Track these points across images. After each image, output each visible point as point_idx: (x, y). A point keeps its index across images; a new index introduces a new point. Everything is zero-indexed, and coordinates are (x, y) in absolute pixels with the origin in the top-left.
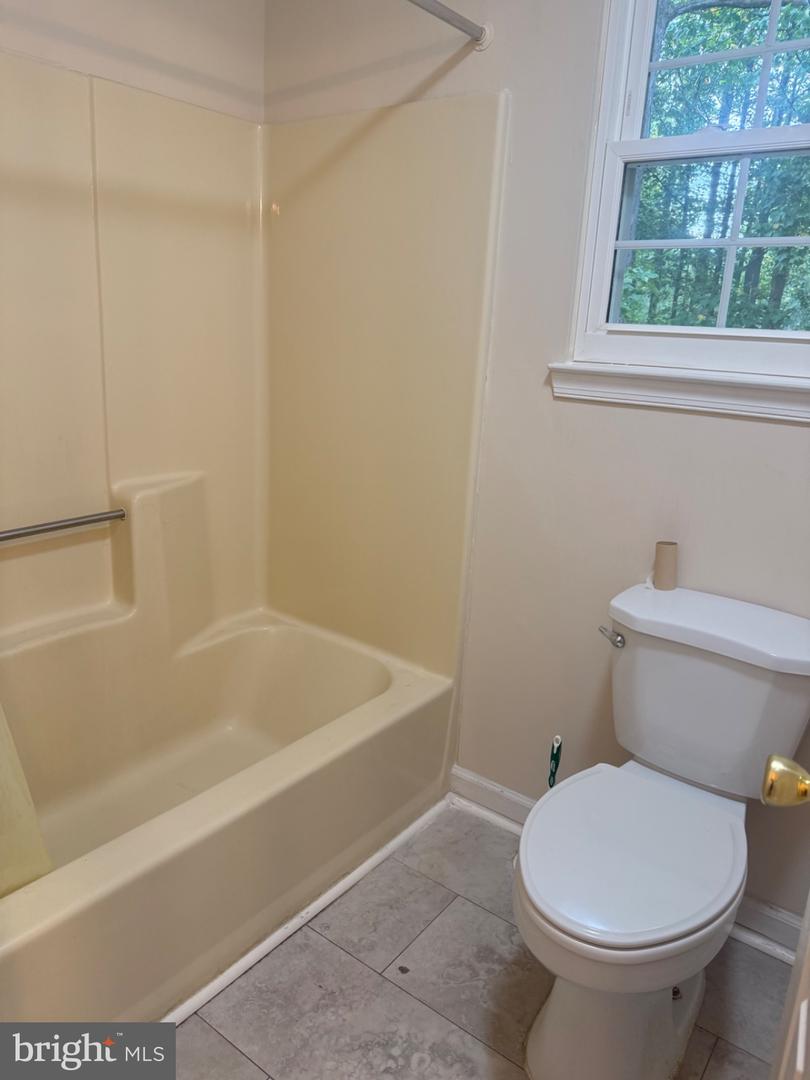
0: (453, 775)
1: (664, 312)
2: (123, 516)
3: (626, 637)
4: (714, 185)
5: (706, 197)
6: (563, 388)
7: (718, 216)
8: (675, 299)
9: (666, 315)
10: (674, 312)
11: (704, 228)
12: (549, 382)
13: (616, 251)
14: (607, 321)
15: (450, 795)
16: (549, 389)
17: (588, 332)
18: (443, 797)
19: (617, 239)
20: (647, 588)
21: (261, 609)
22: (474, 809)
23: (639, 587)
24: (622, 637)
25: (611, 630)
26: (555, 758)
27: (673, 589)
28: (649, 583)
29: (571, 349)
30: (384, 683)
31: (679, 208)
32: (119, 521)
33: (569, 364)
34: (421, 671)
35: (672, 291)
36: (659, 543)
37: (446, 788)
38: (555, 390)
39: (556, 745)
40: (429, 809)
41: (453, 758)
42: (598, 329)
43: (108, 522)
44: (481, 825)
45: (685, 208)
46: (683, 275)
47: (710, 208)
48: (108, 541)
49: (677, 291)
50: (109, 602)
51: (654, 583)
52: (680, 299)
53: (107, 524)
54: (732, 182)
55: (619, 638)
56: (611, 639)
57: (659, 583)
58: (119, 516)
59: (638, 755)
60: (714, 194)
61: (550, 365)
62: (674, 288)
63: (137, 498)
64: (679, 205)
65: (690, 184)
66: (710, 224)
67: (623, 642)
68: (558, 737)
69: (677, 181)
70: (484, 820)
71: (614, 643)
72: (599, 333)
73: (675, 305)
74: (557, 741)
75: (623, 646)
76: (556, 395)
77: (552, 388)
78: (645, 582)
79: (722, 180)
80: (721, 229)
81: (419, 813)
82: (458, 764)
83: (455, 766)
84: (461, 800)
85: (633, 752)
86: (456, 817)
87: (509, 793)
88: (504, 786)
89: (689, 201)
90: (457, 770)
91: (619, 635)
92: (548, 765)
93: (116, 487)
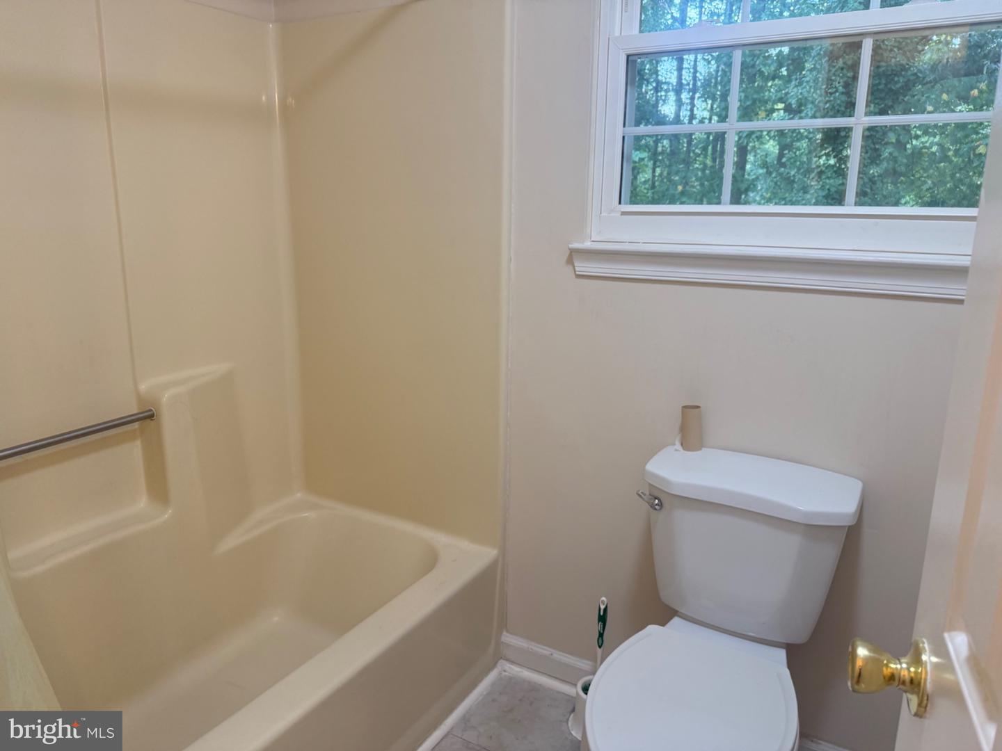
0: (502, 642)
1: (645, 182)
2: (152, 416)
3: (663, 502)
4: (680, 69)
5: (674, 80)
6: (583, 267)
7: (685, 96)
8: (654, 171)
9: (647, 186)
10: (653, 183)
11: (674, 107)
12: (570, 261)
13: (624, 137)
14: (620, 203)
15: (502, 662)
16: (571, 268)
17: (602, 215)
18: (495, 665)
19: (624, 126)
20: (676, 450)
21: (299, 495)
22: (527, 674)
23: (670, 449)
24: (659, 500)
25: (648, 493)
26: (603, 619)
27: (701, 449)
28: (678, 446)
29: (589, 231)
30: (431, 560)
31: (651, 90)
32: (148, 421)
33: (588, 245)
34: (464, 545)
35: (651, 164)
36: (685, 407)
37: (498, 657)
38: (577, 269)
39: (603, 607)
40: (482, 679)
41: (503, 626)
42: (612, 211)
43: (137, 423)
44: (534, 688)
45: (657, 89)
46: (660, 149)
47: (679, 89)
48: (138, 443)
49: (655, 164)
50: (142, 503)
51: (682, 445)
52: (658, 171)
53: (136, 425)
54: (695, 67)
55: (657, 501)
56: (648, 503)
57: (687, 445)
58: (148, 415)
59: (683, 611)
60: (680, 77)
61: (571, 246)
62: (652, 162)
63: (166, 397)
64: (650, 87)
65: (659, 69)
66: (679, 103)
67: (661, 504)
68: (604, 599)
69: (648, 66)
70: (535, 683)
71: (653, 506)
72: (613, 214)
73: (654, 176)
74: (603, 602)
75: (660, 509)
76: (577, 273)
77: (574, 267)
78: (674, 444)
79: (685, 65)
80: (689, 107)
81: (474, 685)
82: (507, 632)
83: (505, 633)
84: (512, 666)
85: (677, 609)
86: (509, 685)
87: (559, 656)
88: (554, 649)
89: (659, 83)
90: (507, 638)
91: (656, 498)
92: (595, 627)
93: (143, 387)
